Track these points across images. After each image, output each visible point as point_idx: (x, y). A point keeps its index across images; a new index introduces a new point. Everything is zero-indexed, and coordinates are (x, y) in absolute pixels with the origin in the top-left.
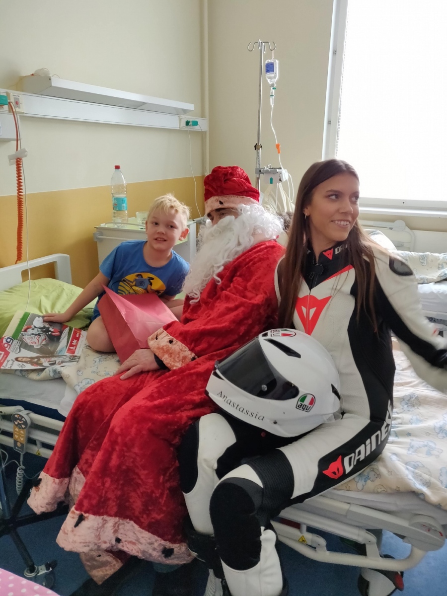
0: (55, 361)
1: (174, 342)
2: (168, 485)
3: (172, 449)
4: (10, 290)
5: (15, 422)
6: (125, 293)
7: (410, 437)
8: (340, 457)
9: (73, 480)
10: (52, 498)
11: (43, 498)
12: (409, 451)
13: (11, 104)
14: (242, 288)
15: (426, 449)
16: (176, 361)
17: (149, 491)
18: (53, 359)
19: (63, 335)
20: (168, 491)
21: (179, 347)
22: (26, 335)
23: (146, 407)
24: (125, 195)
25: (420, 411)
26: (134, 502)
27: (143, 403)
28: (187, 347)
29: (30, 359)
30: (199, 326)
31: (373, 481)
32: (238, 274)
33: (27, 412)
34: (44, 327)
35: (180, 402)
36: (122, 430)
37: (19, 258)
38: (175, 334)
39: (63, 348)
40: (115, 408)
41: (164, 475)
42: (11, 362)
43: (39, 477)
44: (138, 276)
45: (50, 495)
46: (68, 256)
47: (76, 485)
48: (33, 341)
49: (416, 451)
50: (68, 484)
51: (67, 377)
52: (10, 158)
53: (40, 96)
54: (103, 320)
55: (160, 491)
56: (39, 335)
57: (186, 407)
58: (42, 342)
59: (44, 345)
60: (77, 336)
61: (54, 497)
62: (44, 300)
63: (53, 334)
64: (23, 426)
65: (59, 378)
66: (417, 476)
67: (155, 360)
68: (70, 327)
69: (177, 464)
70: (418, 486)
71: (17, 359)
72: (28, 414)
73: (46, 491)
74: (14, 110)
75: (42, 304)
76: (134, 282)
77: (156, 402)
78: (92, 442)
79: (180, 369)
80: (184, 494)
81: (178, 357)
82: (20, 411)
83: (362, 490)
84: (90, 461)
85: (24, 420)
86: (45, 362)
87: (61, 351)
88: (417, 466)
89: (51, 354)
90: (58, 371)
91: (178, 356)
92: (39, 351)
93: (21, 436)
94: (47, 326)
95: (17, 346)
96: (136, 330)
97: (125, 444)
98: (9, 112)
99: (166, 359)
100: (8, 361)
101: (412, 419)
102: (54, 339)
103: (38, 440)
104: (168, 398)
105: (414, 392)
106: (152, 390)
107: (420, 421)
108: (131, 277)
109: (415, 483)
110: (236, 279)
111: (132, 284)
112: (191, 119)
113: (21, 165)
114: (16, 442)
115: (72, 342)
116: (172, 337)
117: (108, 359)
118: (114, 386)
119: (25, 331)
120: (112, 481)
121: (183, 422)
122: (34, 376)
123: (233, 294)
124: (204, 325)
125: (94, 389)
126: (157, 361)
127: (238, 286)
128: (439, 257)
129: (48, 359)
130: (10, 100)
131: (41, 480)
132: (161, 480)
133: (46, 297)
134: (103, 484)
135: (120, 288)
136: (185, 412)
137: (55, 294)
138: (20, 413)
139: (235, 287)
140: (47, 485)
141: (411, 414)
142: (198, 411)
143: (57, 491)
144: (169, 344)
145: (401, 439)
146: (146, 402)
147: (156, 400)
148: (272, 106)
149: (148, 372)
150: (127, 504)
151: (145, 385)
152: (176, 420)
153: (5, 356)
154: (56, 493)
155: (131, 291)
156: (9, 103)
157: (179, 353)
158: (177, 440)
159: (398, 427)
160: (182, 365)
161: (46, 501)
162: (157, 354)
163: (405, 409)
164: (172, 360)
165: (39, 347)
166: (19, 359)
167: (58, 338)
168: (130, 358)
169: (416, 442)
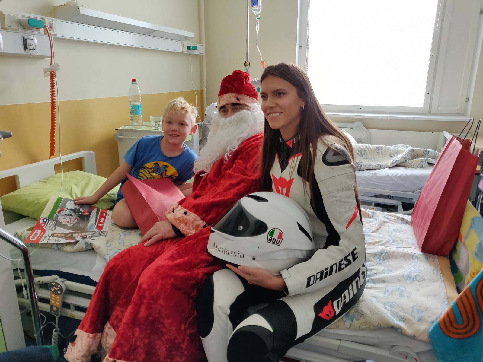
0: (86, 236)
1: (188, 214)
2: (188, 332)
3: (191, 301)
4: (45, 180)
5: (52, 289)
6: (144, 179)
7: (384, 283)
8: (330, 301)
9: (105, 334)
10: (87, 351)
11: (79, 351)
12: (385, 294)
13: (47, 27)
14: (243, 168)
15: (398, 292)
16: (191, 229)
17: (172, 338)
18: (84, 234)
19: (92, 215)
20: (188, 338)
21: (193, 217)
22: (60, 216)
23: (169, 266)
24: (141, 103)
25: (390, 263)
26: (159, 349)
27: (166, 262)
28: (199, 217)
29: (64, 235)
30: (208, 199)
31: (358, 320)
32: (239, 157)
33: (62, 280)
34: (76, 209)
35: (196, 261)
36: (149, 286)
37: (52, 154)
38: (189, 208)
39: (93, 225)
40: (141, 270)
41: (185, 323)
42: (47, 238)
43: (75, 334)
44: (155, 164)
45: (85, 348)
46: (94, 152)
47: (108, 339)
48: (66, 220)
49: (390, 294)
50: (100, 338)
51: (98, 247)
52: (45, 71)
53: (70, 22)
54: (126, 202)
55: (182, 337)
56: (71, 215)
57: (202, 265)
58: (74, 221)
59: (75, 223)
60: (104, 215)
61: (88, 351)
62: (74, 187)
63: (84, 214)
64: (59, 292)
65: (91, 249)
66: (394, 314)
67: (172, 229)
68: (97, 208)
69: (195, 313)
70: (397, 322)
71: (52, 235)
72: (63, 282)
73: (81, 345)
74: (49, 33)
75: (73, 190)
76: (152, 169)
77: (177, 262)
78: (122, 299)
79: (194, 235)
80: (202, 338)
81: (192, 226)
82: (56, 279)
83: (350, 327)
84: (120, 316)
85: (60, 287)
86: (78, 237)
87: (91, 227)
88: (393, 306)
89: (83, 230)
90: (89, 243)
91: (192, 224)
92: (71, 228)
93: (56, 301)
94: (78, 207)
95: (52, 225)
96: (155, 207)
97: (152, 298)
98: (45, 34)
99: (182, 228)
100: (45, 237)
101: (384, 270)
102: (84, 218)
103: (71, 304)
104: (186, 258)
105: (384, 249)
106: (173, 253)
107: (391, 271)
108: (150, 165)
109: (393, 320)
110: (237, 162)
111: (150, 171)
112: (191, 44)
113: (55, 77)
114: (52, 307)
115: (99, 220)
116: (187, 210)
117: (131, 233)
118: (140, 251)
119: (59, 212)
120: (140, 331)
121: (200, 277)
122: (68, 248)
123: (236, 172)
124: (213, 198)
125: (122, 255)
126: (174, 230)
127: (239, 167)
128: (390, 148)
129: (80, 234)
130: (45, 24)
131: (76, 336)
132: (183, 328)
133: (76, 185)
134: (133, 333)
135: (140, 174)
136: (201, 269)
137: (83, 183)
138: (56, 281)
139: (237, 167)
140: (82, 340)
141: (383, 266)
142: (211, 268)
143: (91, 345)
144: (184, 215)
145: (377, 285)
146: (168, 262)
147: (176, 260)
148: (258, 32)
149: (167, 239)
150: (154, 351)
151: (165, 250)
152: (194, 276)
153: (42, 233)
154: (90, 346)
155: (149, 177)
156: (45, 26)
157: (193, 222)
158: (194, 294)
159: (374, 276)
160: (195, 232)
161: (82, 354)
162: (174, 224)
163: (378, 262)
164: (188, 228)
165: (72, 225)
166: (55, 235)
167: (88, 217)
168: (152, 229)
169: (391, 287)
